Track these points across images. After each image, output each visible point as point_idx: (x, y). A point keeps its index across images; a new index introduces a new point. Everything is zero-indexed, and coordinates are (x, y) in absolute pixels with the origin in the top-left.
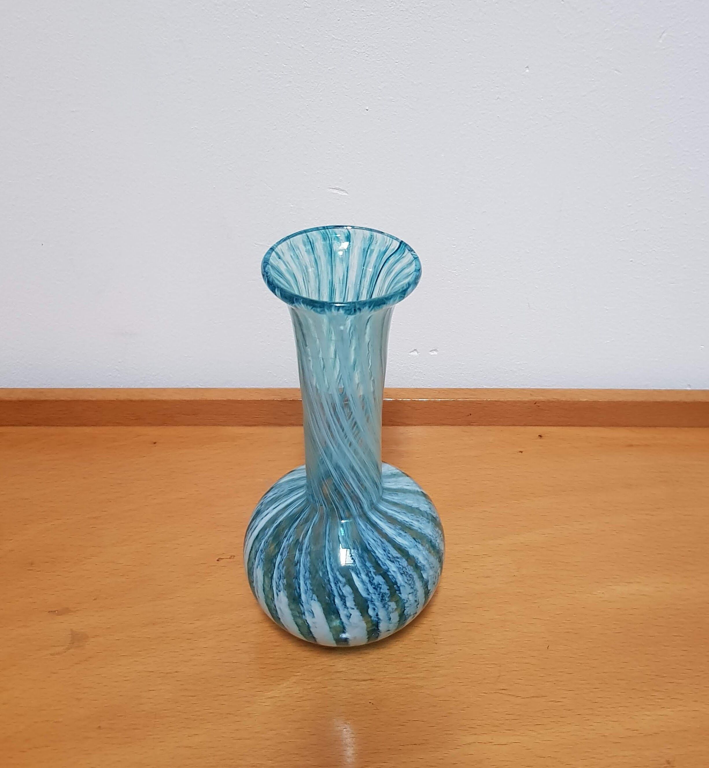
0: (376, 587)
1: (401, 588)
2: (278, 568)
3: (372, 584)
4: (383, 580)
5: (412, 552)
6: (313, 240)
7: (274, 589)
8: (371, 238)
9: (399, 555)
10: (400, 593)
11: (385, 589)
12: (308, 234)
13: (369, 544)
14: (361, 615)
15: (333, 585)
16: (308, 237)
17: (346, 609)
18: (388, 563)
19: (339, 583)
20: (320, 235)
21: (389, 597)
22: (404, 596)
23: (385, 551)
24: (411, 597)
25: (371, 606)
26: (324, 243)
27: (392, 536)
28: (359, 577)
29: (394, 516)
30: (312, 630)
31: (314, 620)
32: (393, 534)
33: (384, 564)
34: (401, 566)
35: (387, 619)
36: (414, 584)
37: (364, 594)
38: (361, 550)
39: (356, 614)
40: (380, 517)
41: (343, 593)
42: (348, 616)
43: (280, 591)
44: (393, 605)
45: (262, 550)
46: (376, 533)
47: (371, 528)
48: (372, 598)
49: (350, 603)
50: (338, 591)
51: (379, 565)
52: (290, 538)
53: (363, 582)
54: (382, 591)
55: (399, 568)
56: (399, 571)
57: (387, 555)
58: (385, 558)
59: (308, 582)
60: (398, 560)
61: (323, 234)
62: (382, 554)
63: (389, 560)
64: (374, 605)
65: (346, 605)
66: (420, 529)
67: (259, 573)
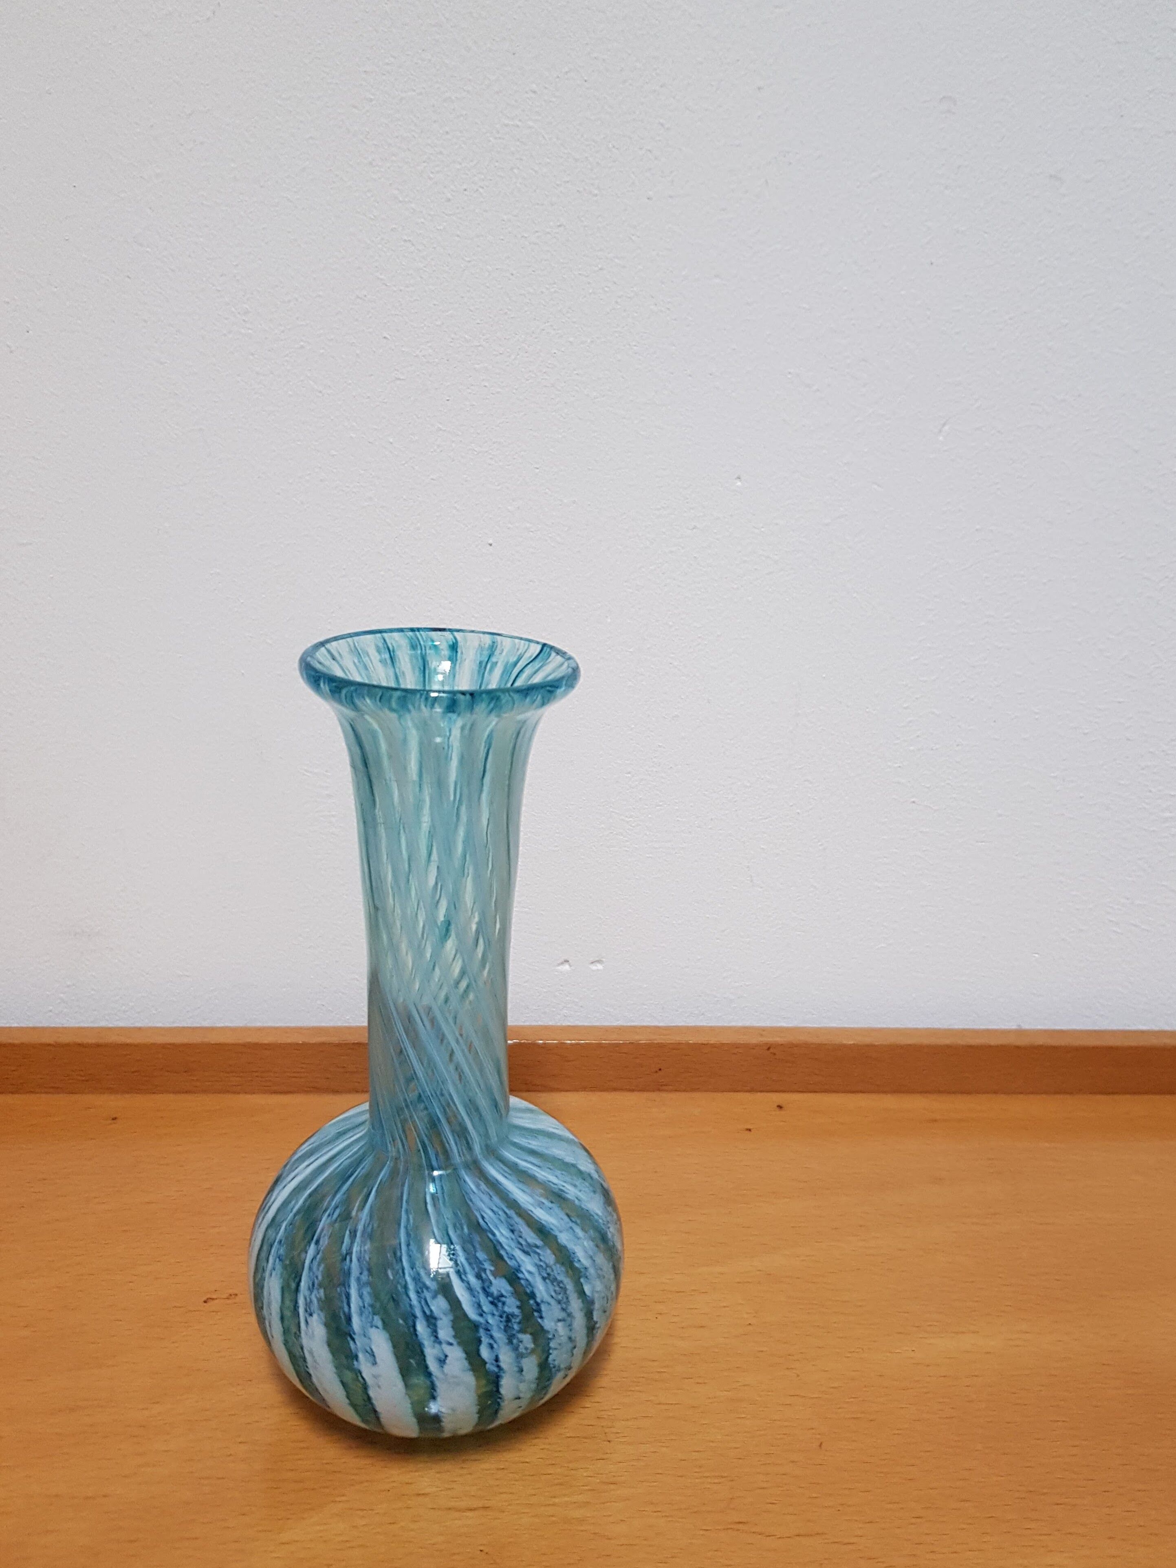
0: (497, 1301)
1: (543, 1307)
2: (310, 1269)
3: (487, 1294)
4: (509, 1288)
5: (564, 1238)
6: (393, 647)
7: (301, 1311)
8: (493, 646)
9: (539, 1243)
10: (541, 1317)
11: (511, 1305)
12: (385, 635)
13: (483, 1218)
14: (466, 1359)
15: (413, 1295)
16: (385, 640)
17: (437, 1345)
18: (518, 1254)
19: (425, 1291)
20: (407, 641)
21: (519, 1323)
22: (548, 1324)
23: (512, 1231)
24: (561, 1328)
25: (485, 1340)
26: (413, 652)
27: (525, 1206)
28: (462, 1280)
29: (530, 1171)
30: (371, 1393)
31: (375, 1370)
32: (528, 1202)
33: (512, 1257)
34: (542, 1264)
35: (516, 1369)
36: (568, 1301)
37: (472, 1314)
38: (469, 1229)
39: (456, 1355)
40: (506, 1172)
41: (431, 1311)
42: (440, 1361)
43: (311, 1315)
44: (526, 1340)
45: (280, 1241)
46: (496, 1199)
47: (487, 1190)
48: (488, 1322)
49: (445, 1332)
50: (422, 1307)
51: (501, 1257)
52: (334, 1212)
53: (470, 1289)
54: (506, 1309)
55: (539, 1267)
56: (539, 1272)
57: (516, 1239)
58: (513, 1245)
59: (366, 1291)
60: (538, 1251)
61: (410, 639)
62: (507, 1238)
63: (520, 1249)
64: (492, 1337)
65: (436, 1337)
66: (579, 1200)
67: (273, 1287)
